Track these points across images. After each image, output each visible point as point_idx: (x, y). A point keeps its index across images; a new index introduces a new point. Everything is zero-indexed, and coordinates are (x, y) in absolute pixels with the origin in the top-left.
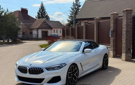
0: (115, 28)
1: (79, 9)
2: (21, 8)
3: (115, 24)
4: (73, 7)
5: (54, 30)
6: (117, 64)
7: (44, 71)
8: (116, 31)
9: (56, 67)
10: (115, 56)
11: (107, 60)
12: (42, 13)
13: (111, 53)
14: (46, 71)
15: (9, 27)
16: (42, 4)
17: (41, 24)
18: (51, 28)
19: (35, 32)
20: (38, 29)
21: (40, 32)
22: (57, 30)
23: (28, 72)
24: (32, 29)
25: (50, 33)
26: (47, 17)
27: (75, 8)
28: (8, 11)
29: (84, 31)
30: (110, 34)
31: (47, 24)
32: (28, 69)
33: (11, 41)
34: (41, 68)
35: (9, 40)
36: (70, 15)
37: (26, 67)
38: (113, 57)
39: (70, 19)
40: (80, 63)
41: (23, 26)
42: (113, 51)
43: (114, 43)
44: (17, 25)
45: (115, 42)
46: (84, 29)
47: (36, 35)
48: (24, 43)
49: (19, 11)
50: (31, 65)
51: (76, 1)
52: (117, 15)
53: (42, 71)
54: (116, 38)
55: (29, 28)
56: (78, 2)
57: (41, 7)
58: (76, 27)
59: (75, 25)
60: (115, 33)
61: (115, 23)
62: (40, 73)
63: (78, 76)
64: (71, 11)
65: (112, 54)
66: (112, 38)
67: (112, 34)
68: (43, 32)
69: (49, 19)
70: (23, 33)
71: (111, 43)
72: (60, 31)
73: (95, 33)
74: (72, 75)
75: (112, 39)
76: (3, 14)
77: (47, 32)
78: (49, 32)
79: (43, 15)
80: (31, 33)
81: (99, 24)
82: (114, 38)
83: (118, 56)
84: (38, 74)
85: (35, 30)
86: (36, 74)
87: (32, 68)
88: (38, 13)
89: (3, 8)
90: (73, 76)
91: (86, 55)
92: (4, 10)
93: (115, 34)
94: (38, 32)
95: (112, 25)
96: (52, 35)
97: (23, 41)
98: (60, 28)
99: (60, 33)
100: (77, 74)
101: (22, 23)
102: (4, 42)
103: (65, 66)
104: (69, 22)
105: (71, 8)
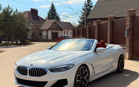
0: (132, 26)
1: (90, 10)
2: (31, 9)
3: (132, 22)
4: (84, 8)
5: (65, 32)
6: (133, 67)
7: (47, 73)
8: (133, 30)
9: (62, 68)
10: (131, 58)
11: (123, 62)
12: (53, 13)
13: (127, 54)
14: (49, 73)
15: (18, 27)
16: (53, 4)
17: (51, 25)
18: (62, 30)
19: (44, 33)
20: (47, 30)
21: (50, 33)
22: (68, 32)
23: (28, 74)
24: (42, 30)
25: (61, 35)
26: (58, 18)
27: (87, 9)
28: (17, 11)
29: (96, 31)
30: (126, 33)
31: (58, 25)
32: (28, 70)
33: (20, 42)
34: (43, 69)
35: (18, 42)
36: (81, 16)
37: (26, 68)
38: (129, 60)
39: (81, 21)
40: (92, 65)
41: (33, 27)
42: (129, 52)
43: (130, 44)
44: (26, 26)
45: (131, 42)
46: (96, 29)
47: (46, 37)
48: (32, 44)
49: (29, 11)
50: (32, 65)
51: (87, 2)
52: (135, 12)
53: (45, 73)
54: (132, 37)
55: (39, 29)
56: (90, 3)
57: (51, 8)
58: (87, 27)
59: (87, 25)
60: (131, 32)
61: (132, 20)
62: (42, 75)
63: (89, 79)
64: (82, 12)
65: (128, 56)
66: (128, 38)
67: (128, 33)
68: (53, 33)
69: (60, 21)
70: (33, 34)
71: (127, 44)
72: (71, 32)
73: (109, 32)
74: (81, 78)
75: (127, 40)
76: (12, 14)
77: (57, 34)
78: (59, 33)
79: (54, 16)
80: (41, 34)
81: (113, 23)
82: (130, 38)
83: (135, 58)
84: (40, 76)
85: (45, 31)
86: (38, 76)
87: (33, 69)
88: (48, 14)
89: (12, 8)
90: (83, 79)
91: (99, 55)
92: (13, 10)
93: (132, 34)
94: (47, 34)
95: (128, 23)
96: (62, 37)
97: (32, 43)
98: (71, 30)
99: (71, 34)
100: (88, 78)
101: (31, 24)
102: (12, 43)
103: (73, 67)
104: (80, 23)
105: (82, 8)
